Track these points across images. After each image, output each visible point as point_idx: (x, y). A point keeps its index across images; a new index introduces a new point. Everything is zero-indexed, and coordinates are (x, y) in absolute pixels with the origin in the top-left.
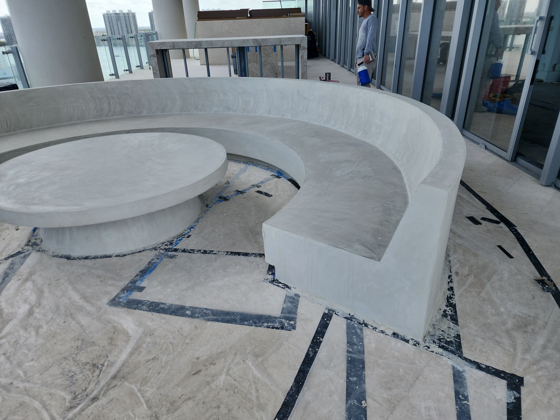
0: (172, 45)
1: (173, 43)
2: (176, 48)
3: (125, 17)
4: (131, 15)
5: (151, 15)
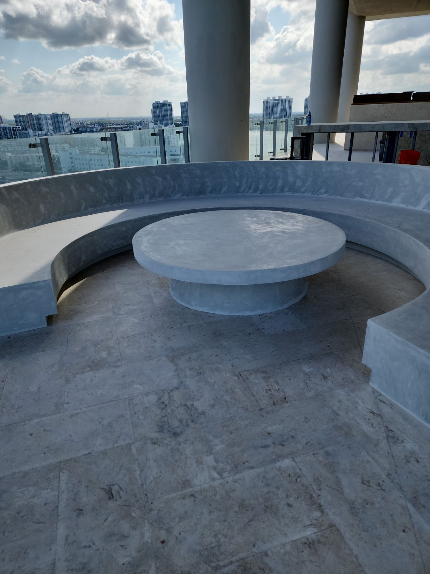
0: (318, 128)
1: (320, 127)
2: (322, 132)
3: (282, 103)
4: (288, 101)
5: (306, 101)
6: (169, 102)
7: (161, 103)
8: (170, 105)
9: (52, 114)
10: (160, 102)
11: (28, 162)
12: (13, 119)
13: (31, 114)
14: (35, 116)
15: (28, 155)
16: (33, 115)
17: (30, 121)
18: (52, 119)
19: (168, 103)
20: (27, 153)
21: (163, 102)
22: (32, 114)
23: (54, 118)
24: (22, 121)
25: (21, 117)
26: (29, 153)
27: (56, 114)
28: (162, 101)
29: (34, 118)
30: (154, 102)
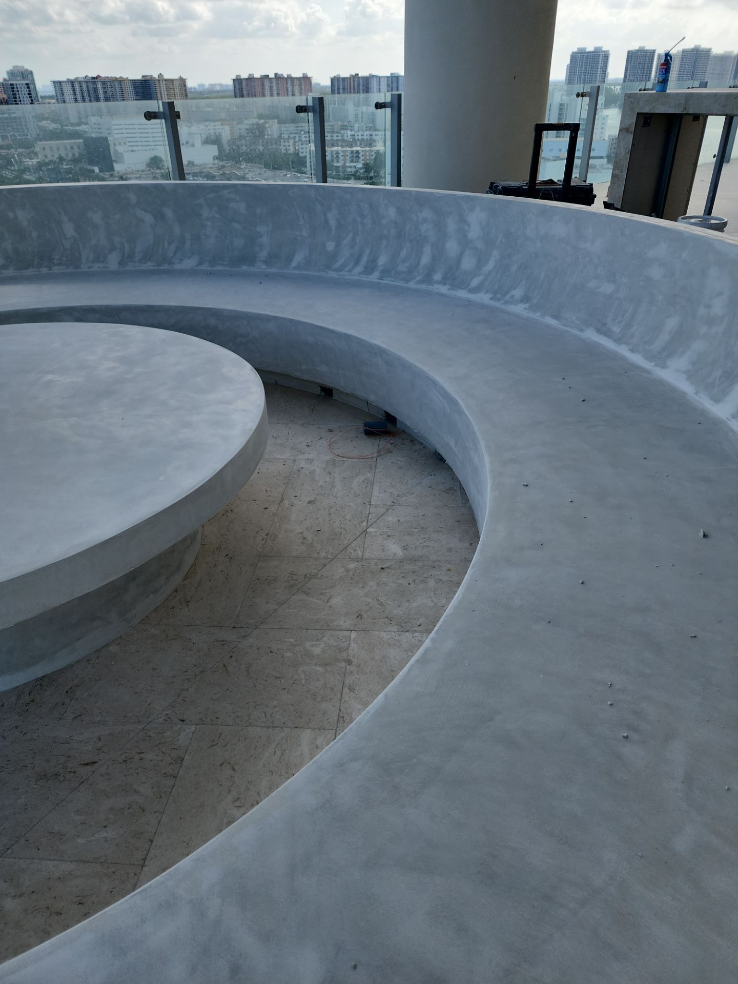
6: (604, 49)
7: (589, 52)
8: (606, 56)
9: (389, 75)
10: (587, 50)
11: (338, 161)
12: (329, 83)
13: (358, 74)
14: (363, 78)
15: (340, 148)
16: (359, 78)
17: (354, 88)
18: (388, 85)
19: (602, 52)
20: (338, 146)
21: (592, 49)
22: (360, 75)
23: (392, 83)
24: (341, 87)
25: (341, 79)
26: (341, 146)
27: (396, 75)
28: (590, 48)
29: (361, 81)
30: (576, 50)
